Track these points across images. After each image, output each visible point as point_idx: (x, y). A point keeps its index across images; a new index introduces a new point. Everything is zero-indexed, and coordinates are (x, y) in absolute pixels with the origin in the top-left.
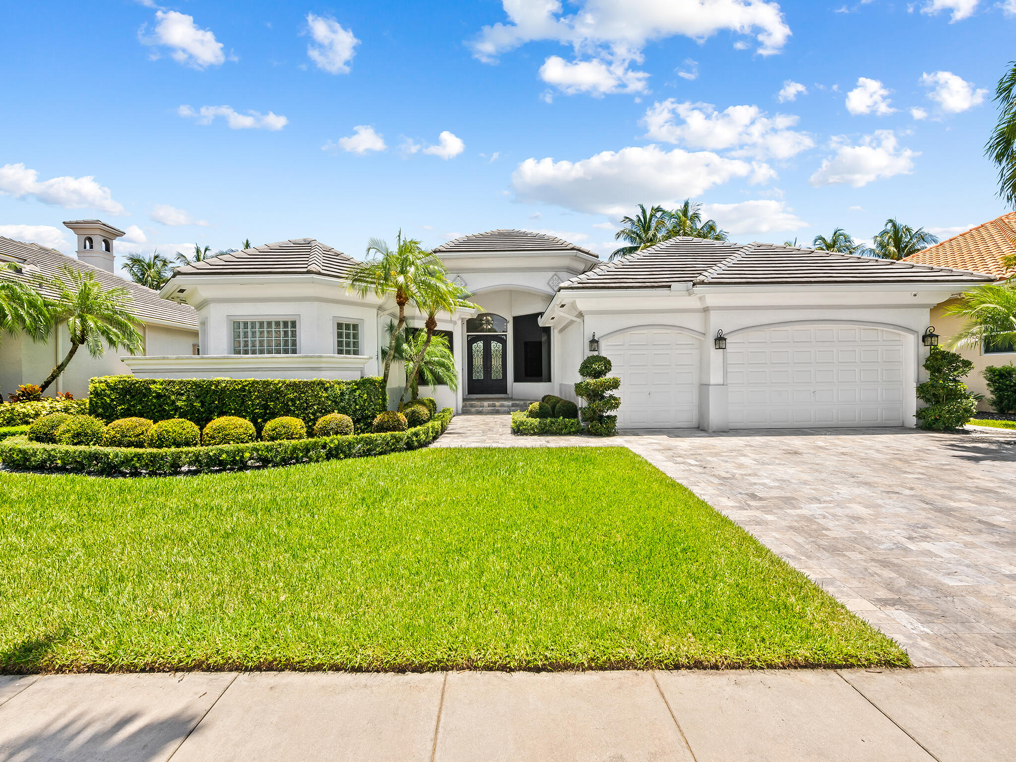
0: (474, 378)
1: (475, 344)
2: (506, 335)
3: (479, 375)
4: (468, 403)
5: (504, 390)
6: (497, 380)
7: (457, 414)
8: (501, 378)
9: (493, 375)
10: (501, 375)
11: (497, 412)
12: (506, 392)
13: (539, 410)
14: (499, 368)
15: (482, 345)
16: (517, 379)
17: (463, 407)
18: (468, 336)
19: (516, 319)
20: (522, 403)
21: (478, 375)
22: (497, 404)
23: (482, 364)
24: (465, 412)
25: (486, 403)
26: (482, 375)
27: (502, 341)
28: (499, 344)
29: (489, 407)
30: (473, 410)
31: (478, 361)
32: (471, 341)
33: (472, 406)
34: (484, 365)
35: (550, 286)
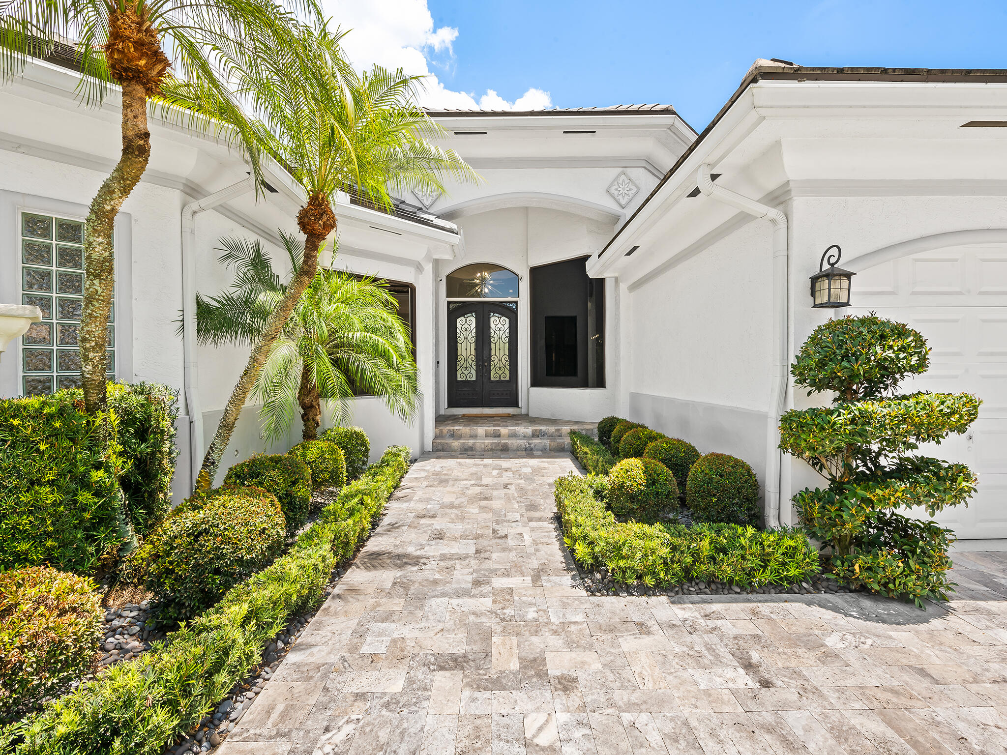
0: (459, 379)
1: (462, 318)
2: (516, 302)
3: (468, 373)
4: (446, 429)
5: (513, 402)
6: (500, 382)
7: (425, 455)
8: (507, 378)
9: (493, 373)
10: (507, 372)
11: (504, 451)
12: (515, 404)
13: (647, 486)
14: (504, 362)
15: (474, 320)
16: (536, 382)
17: (436, 437)
18: (449, 303)
19: (535, 272)
20: (552, 429)
21: (466, 372)
22: (504, 431)
23: (473, 352)
24: (440, 450)
25: (481, 430)
26: (474, 372)
27: (509, 311)
28: (503, 318)
29: (487, 436)
30: (456, 444)
31: (467, 349)
32: (455, 312)
33: (453, 435)
34: (477, 356)
35: (612, 196)
